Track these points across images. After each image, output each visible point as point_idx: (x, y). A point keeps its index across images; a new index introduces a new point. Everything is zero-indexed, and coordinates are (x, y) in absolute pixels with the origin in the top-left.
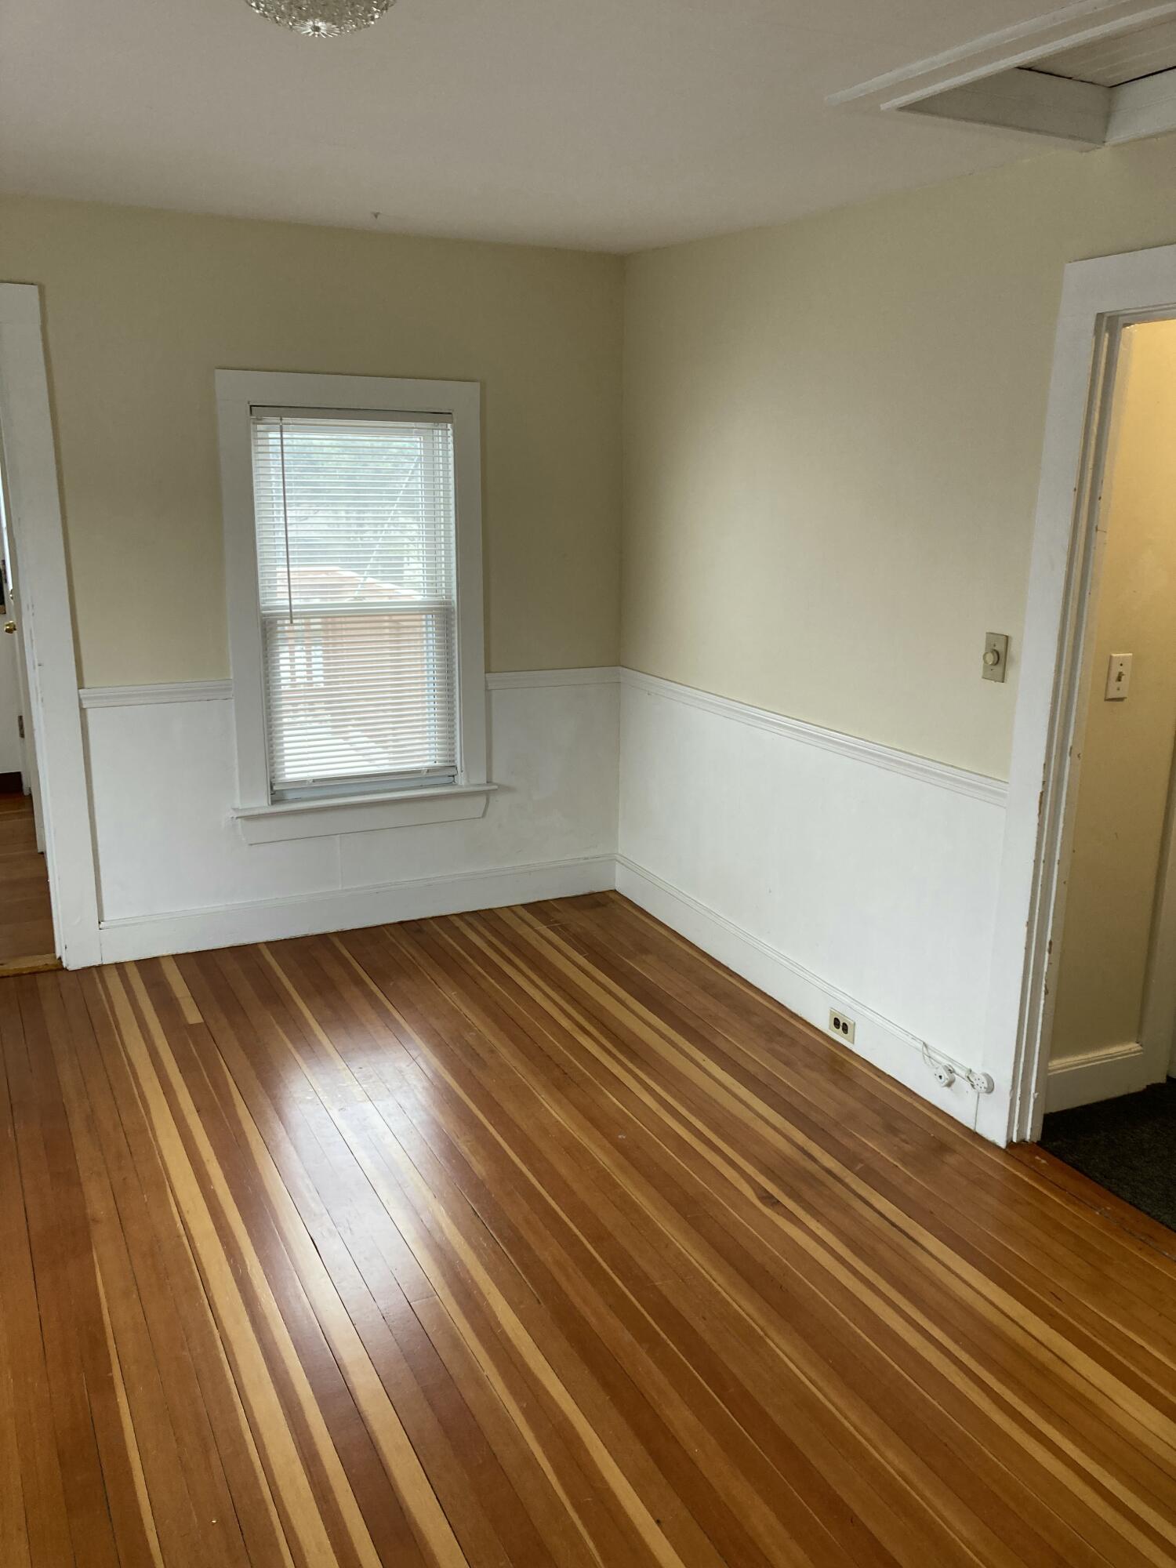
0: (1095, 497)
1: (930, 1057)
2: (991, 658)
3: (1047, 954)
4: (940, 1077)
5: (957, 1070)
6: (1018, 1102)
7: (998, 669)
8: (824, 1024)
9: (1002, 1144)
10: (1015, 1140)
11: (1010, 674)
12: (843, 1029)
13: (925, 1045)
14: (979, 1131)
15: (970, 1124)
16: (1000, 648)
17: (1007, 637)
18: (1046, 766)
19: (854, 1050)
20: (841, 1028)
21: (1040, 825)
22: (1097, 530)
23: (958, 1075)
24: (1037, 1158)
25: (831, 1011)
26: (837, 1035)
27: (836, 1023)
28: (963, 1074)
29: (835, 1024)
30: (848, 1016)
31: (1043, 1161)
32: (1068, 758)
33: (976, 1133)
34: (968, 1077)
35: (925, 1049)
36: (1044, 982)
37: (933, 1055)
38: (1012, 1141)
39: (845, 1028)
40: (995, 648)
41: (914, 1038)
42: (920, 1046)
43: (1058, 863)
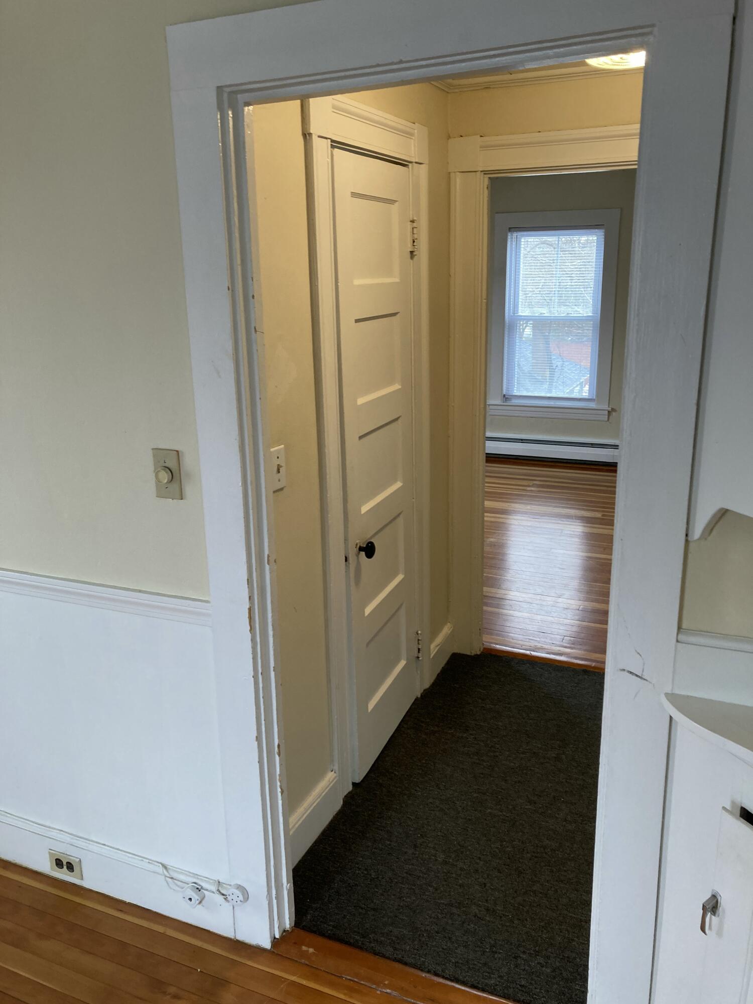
0: (248, 298)
1: (172, 878)
2: (164, 477)
3: (277, 757)
4: (190, 899)
5: (204, 885)
6: (275, 901)
7: (175, 486)
8: (45, 866)
9: (267, 944)
10: (277, 936)
11: (188, 490)
12: (68, 868)
13: (165, 867)
14: (240, 937)
15: (228, 933)
16: (172, 464)
17: (177, 451)
18: (249, 581)
19: (85, 886)
20: (65, 867)
21: (253, 640)
22: (256, 331)
23: (207, 890)
24: (304, 948)
25: (49, 852)
26: (63, 875)
27: (59, 863)
28: (214, 888)
29: (57, 864)
30: (71, 853)
31: (311, 950)
32: (267, 567)
33: (237, 940)
34: (218, 890)
35: (165, 871)
36: (279, 784)
37: (175, 875)
38: (275, 938)
39: (70, 867)
40: (166, 465)
41: (151, 862)
42: (160, 869)
43: (274, 670)
